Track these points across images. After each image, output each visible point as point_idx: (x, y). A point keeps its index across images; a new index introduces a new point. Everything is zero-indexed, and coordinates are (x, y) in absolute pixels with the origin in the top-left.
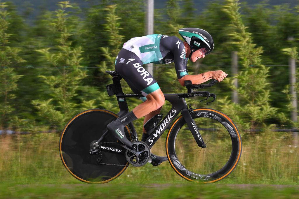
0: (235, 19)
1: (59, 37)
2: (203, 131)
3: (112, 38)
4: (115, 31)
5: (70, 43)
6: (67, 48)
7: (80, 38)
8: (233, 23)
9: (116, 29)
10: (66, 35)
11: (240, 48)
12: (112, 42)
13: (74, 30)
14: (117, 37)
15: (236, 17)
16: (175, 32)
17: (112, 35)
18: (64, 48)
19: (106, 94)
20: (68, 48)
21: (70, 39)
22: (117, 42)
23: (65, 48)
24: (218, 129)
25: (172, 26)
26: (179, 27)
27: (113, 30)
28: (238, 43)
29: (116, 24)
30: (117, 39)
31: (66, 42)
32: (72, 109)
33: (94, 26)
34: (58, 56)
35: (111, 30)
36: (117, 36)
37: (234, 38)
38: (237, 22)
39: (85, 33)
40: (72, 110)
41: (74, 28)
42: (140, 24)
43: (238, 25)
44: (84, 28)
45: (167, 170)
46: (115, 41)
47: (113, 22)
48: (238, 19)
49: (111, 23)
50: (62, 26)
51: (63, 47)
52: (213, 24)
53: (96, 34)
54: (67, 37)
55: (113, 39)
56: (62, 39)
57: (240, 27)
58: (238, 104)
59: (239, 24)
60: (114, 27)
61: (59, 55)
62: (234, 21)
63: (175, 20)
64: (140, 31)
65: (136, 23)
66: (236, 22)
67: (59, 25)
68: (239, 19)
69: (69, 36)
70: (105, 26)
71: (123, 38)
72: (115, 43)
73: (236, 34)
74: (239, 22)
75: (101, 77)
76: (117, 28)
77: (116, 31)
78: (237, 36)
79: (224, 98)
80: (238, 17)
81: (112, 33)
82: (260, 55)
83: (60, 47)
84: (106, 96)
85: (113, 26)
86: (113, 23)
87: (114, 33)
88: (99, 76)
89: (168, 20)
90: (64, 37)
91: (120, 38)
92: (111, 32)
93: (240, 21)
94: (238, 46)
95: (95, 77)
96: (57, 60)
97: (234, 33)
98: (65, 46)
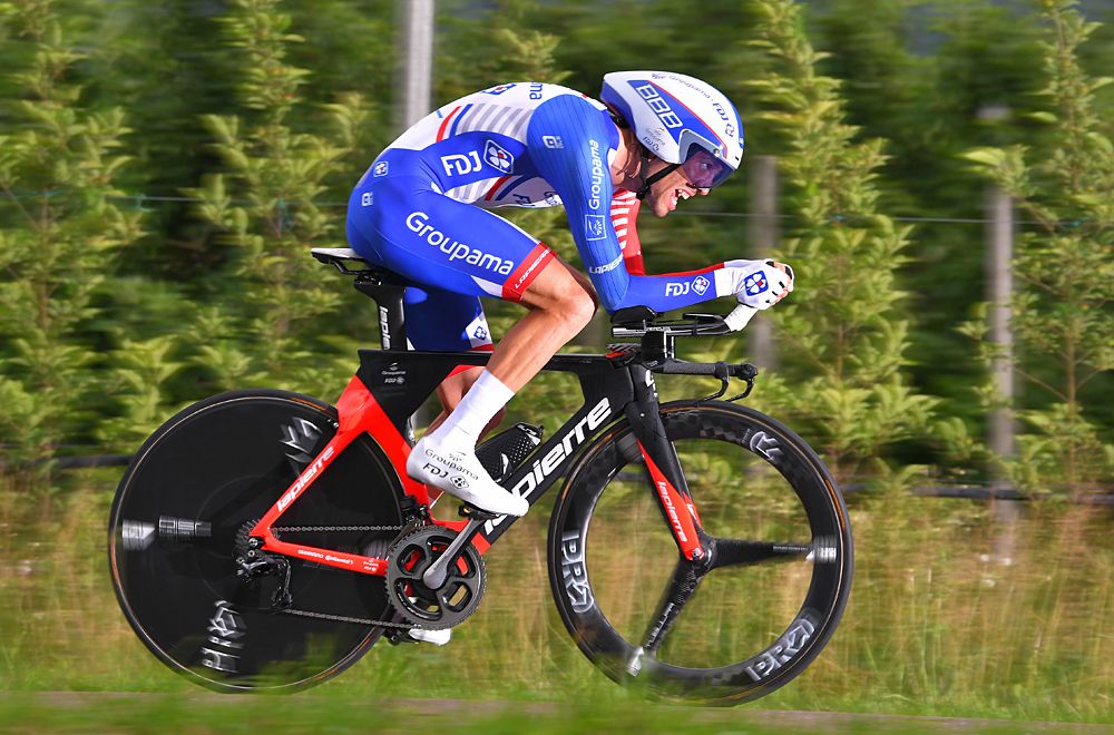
0: (776, 20)
1: (26, 67)
2: (625, 486)
3: (254, 78)
4: (267, 50)
5: (75, 93)
6: (58, 111)
7: (114, 73)
8: (764, 34)
9: (272, 41)
10: (55, 57)
11: (795, 139)
12: (256, 93)
13: (88, 36)
14: (277, 72)
15: (778, 11)
16: (523, 61)
17: (257, 65)
18: (48, 112)
19: (220, 315)
20: (65, 114)
21: (70, 75)
22: (274, 94)
23: (53, 114)
24: (693, 477)
25: (510, 35)
26: (541, 44)
27: (259, 42)
28: (787, 117)
29: (272, 18)
30: (278, 84)
31: (55, 87)
32: (75, 375)
33: (174, 24)
34: (18, 147)
35: (253, 41)
36: (278, 69)
37: (766, 99)
38: (783, 30)
39: (131, 51)
40: (71, 378)
41: (91, 28)
42: (372, 25)
43: (787, 43)
44: (131, 32)
45: (473, 643)
46: (267, 92)
47: (260, 11)
48: (788, 20)
49: (253, 15)
50: (40, 16)
51: (45, 108)
52: (675, 38)
53: (181, 60)
54: (63, 68)
55: (261, 80)
56: (39, 75)
57: (795, 54)
58: (776, 377)
59: (789, 38)
60: (266, 33)
61: (25, 142)
62: (770, 25)
63: (521, 15)
64: (369, 55)
65: (351, 20)
66: (779, 33)
67: (30, 14)
68: (793, 18)
69: (68, 61)
70: (228, 25)
71: (302, 82)
72: (266, 97)
73: (777, 82)
74: (790, 31)
75: (198, 244)
76: (277, 36)
77: (274, 49)
78: (781, 90)
79: (721, 350)
80: (787, 10)
81: (256, 57)
82: (874, 176)
83: (29, 105)
84: (221, 323)
85: (261, 25)
86: (264, 16)
87: (265, 56)
88: (187, 239)
89: (488, 12)
90: (49, 67)
91: (290, 78)
92: (252, 52)
93: (794, 26)
94: (787, 130)
95: (172, 242)
96: (14, 162)
97: (769, 79)
98: (51, 105)
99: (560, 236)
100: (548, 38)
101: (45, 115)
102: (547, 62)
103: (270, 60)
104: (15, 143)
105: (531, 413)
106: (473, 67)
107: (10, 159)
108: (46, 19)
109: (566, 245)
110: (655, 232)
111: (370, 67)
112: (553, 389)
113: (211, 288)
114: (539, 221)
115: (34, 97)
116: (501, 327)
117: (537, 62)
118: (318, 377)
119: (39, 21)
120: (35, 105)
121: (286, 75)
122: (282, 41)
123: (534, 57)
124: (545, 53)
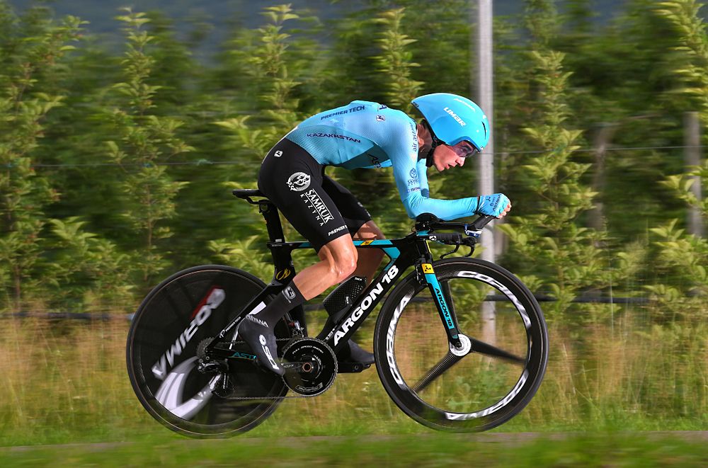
0: (690, 35)
1: (270, 91)
2: (618, 306)
3: (393, 89)
4: (400, 72)
5: (296, 103)
6: (287, 114)
7: (321, 91)
8: (685, 43)
9: (403, 67)
10: (284, 84)
11: (704, 102)
12: (395, 97)
13: (307, 71)
14: (406, 85)
15: (692, 29)
16: (545, 68)
17: (395, 81)
18: (282, 116)
19: (382, 222)
20: (291, 116)
21: (295, 93)
22: (405, 97)
23: (285, 116)
24: (655, 298)
25: (537, 54)
26: (555, 58)
27: (395, 68)
28: (699, 90)
29: (402, 55)
30: (407, 91)
31: (285, 101)
32: (304, 260)
33: (353, 61)
34: (267, 136)
35: (392, 68)
36: (406, 82)
37: (687, 80)
38: (695, 40)
39: (330, 78)
40: (303, 261)
41: (307, 67)
42: (463, 54)
43: (698, 47)
44: (330, 67)
46: (401, 96)
47: (394, 51)
48: (698, 34)
49: (391, 54)
50: (275, 63)
51: (280, 113)
52: (639, 48)
53: (357, 80)
54: (289, 90)
55: (397, 90)
56: (276, 95)
57: (703, 53)
58: (702, 238)
59: (699, 44)
60: (398, 63)
61: (271, 133)
62: (688, 37)
63: (547, 42)
64: (461, 70)
65: (451, 51)
66: (693, 42)
67: (269, 62)
68: (701, 33)
69: (292, 86)
70: (378, 61)
71: (420, 89)
72: (401, 99)
73: (693, 70)
74: (699, 40)
75: (372, 183)
76: (405, 64)
77: (404, 71)
78: (697, 74)
79: (668, 225)
80: (697, 28)
81: (394, 77)
83: (272, 112)
84: (383, 227)
85: (396, 59)
86: (397, 54)
87: (398, 76)
88: (366, 180)
89: (528, 41)
90: (282, 90)
91: (413, 87)
92: (391, 74)
93: (701, 37)
94: (699, 98)
95: (357, 182)
96: (265, 144)
97: (689, 68)
98: (284, 111)
99: (571, 165)
100: (558, 54)
101: (280, 117)
102: (558, 68)
103: (402, 78)
104: (266, 134)
105: (560, 267)
106: (520, 73)
107: (264, 142)
108: (279, 64)
109: (575, 171)
110: (630, 159)
111: (463, 77)
112: (572, 253)
113: (380, 206)
114: (559, 158)
115: (275, 108)
116: (540, 220)
117: (552, 68)
118: (438, 253)
119: (274, 65)
120: (275, 112)
121: (412, 85)
122: (408, 67)
123: (551, 65)
124: (557, 64)
